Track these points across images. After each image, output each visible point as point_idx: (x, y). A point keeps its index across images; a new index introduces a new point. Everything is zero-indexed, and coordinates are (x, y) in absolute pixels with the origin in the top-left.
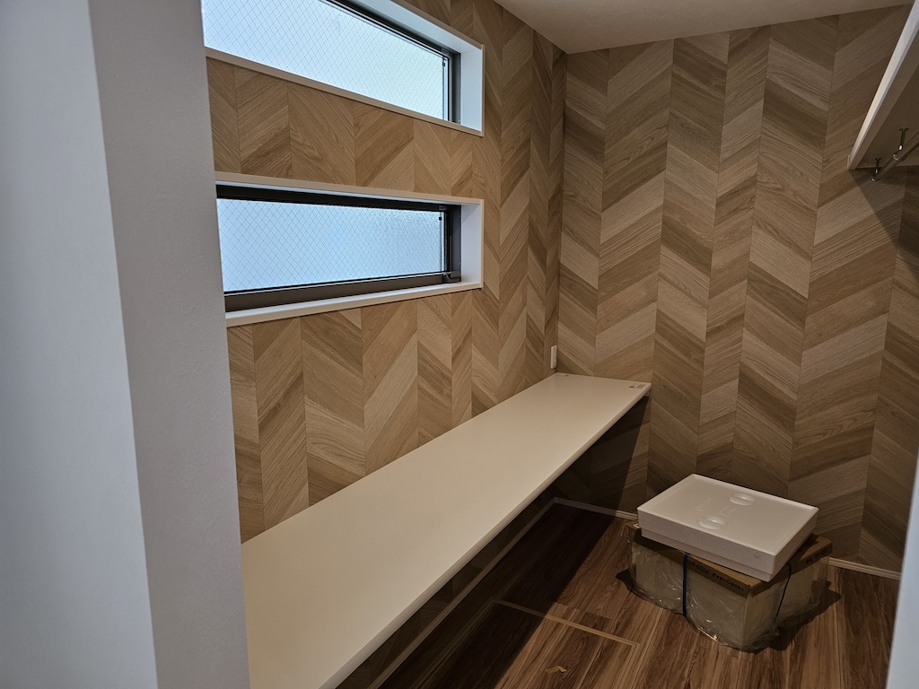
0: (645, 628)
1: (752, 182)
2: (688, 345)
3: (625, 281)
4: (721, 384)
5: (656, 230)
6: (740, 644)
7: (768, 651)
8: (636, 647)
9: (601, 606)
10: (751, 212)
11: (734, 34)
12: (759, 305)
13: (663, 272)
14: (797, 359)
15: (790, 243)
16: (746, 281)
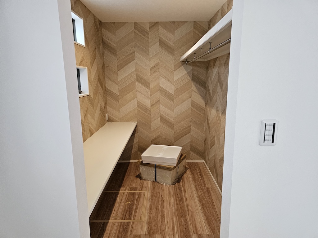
0: (147, 187)
1: (158, 64)
2: (146, 110)
3: (127, 92)
4: (156, 119)
5: (134, 77)
6: (171, 184)
7: (177, 183)
8: (146, 192)
9: (134, 185)
10: (159, 72)
11: (150, 23)
12: (163, 97)
13: (138, 89)
14: (173, 111)
15: (169, 81)
16: (159, 91)
